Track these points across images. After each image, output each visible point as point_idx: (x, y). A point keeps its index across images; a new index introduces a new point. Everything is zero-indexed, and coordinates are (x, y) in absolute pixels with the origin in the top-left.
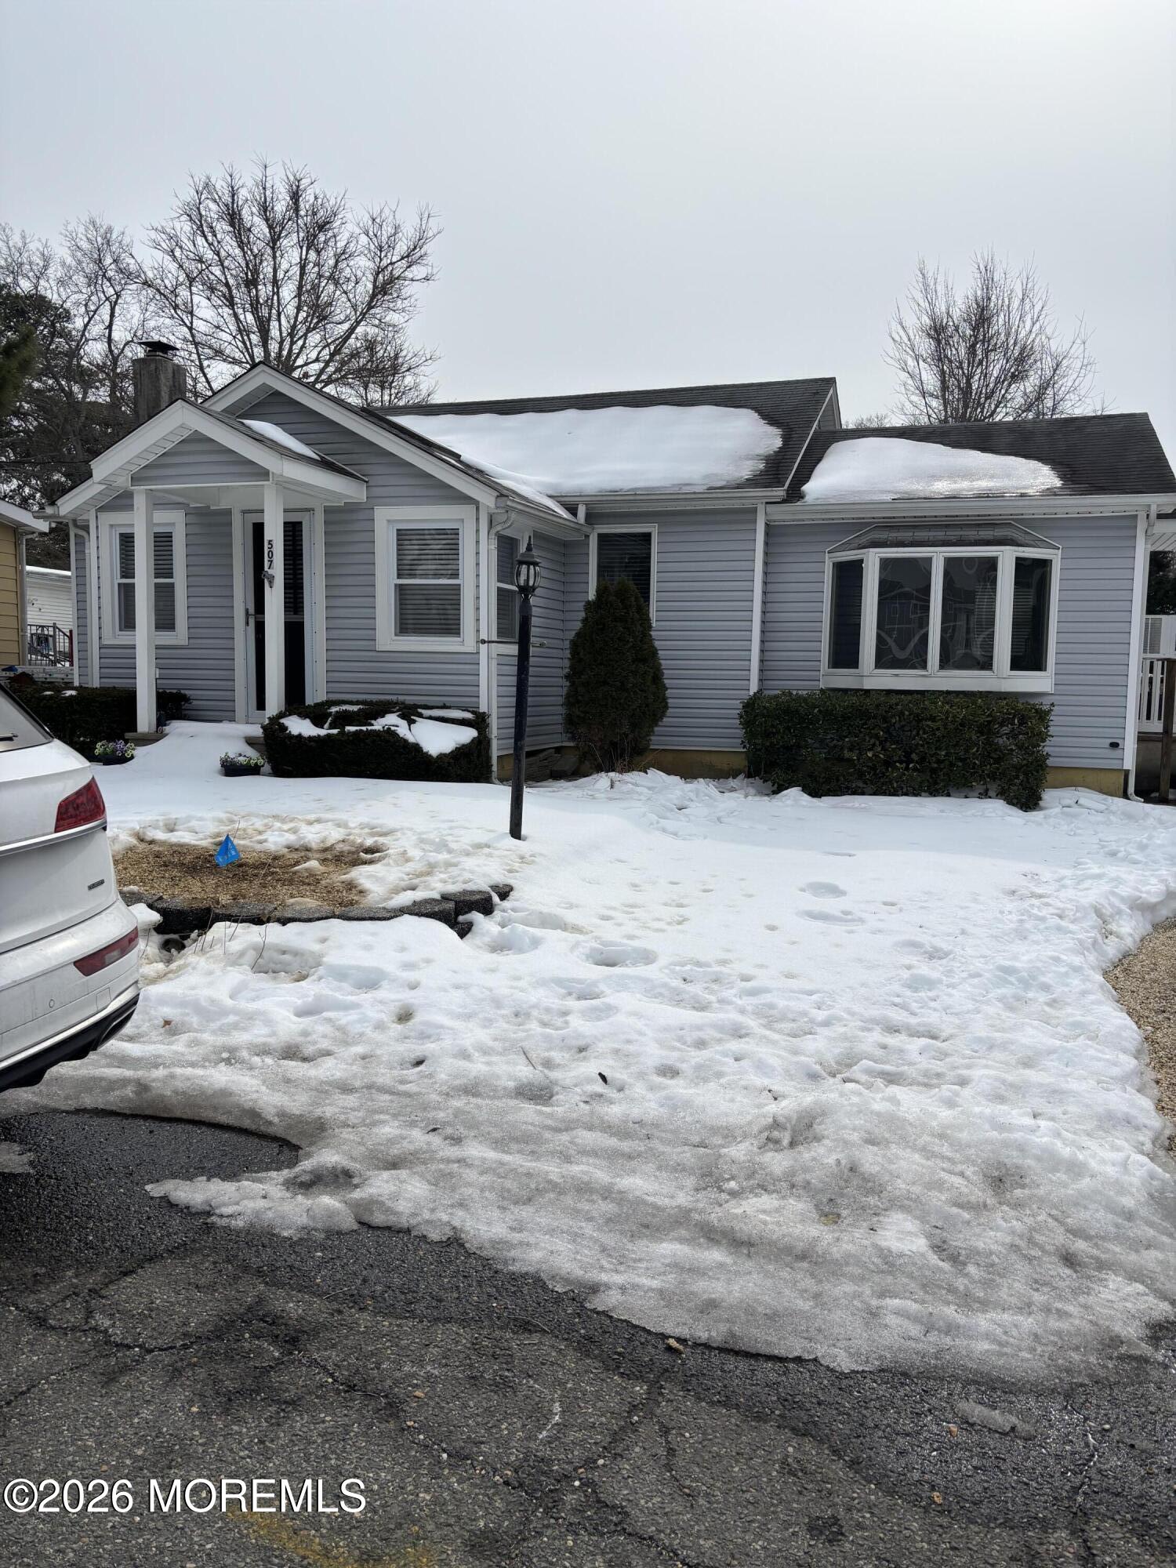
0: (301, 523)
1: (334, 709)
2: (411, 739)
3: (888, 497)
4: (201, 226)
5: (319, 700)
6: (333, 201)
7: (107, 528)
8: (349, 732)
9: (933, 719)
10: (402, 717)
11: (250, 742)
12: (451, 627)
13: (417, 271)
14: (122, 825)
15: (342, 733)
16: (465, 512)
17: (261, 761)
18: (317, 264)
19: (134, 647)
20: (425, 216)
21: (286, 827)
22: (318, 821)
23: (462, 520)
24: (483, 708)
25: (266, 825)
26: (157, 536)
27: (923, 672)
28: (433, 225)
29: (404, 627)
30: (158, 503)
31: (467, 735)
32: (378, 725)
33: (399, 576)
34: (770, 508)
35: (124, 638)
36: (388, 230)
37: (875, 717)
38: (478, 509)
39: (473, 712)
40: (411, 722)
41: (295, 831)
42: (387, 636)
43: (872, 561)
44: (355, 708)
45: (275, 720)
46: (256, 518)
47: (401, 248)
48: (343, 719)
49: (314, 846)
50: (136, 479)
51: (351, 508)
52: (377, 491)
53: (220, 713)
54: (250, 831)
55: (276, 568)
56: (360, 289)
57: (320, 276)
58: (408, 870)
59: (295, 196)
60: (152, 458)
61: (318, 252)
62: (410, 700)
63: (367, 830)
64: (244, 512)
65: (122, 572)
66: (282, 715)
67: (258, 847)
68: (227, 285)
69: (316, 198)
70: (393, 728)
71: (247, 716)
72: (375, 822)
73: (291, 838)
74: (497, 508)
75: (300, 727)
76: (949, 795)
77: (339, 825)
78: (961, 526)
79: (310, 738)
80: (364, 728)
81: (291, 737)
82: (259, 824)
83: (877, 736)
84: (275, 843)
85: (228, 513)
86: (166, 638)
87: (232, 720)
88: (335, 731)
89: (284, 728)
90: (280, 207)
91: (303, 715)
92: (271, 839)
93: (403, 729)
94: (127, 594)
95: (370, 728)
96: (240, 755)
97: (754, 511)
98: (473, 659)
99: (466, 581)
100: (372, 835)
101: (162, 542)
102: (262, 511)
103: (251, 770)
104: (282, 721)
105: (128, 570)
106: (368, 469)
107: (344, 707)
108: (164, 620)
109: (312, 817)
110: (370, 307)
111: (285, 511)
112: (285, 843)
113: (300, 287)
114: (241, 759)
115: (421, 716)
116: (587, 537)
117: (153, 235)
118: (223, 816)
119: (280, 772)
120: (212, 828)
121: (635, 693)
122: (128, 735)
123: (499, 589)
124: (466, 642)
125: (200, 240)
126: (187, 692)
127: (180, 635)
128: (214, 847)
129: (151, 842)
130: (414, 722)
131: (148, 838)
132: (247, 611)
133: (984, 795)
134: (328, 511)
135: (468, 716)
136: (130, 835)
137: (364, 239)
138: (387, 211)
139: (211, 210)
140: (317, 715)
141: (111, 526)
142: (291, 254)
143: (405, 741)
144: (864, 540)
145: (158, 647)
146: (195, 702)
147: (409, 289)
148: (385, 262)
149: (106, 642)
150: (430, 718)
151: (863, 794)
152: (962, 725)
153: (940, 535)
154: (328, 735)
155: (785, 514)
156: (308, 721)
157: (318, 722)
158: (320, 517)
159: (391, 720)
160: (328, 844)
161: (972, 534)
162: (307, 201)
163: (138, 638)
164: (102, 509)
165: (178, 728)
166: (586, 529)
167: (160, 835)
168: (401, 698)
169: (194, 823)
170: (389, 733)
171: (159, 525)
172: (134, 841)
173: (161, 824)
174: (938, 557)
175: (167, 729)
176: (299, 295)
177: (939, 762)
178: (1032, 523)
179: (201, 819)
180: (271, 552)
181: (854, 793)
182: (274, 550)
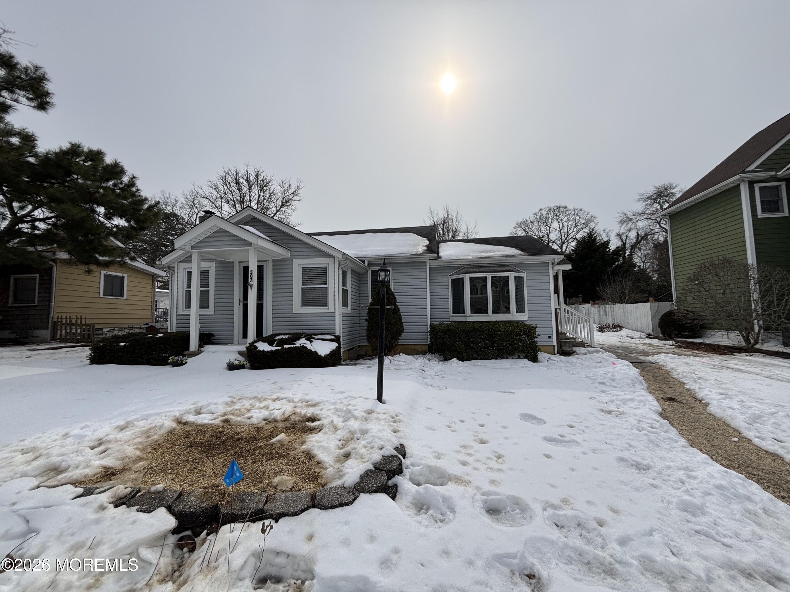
0: (263, 266)
1: (277, 338)
2: (313, 350)
3: (470, 257)
4: (226, 183)
5: (269, 334)
6: (269, 177)
7: (182, 269)
8: (286, 348)
9: (500, 331)
10: (307, 339)
11: (240, 353)
12: (324, 303)
13: (297, 198)
14: (168, 414)
15: (283, 348)
16: (330, 260)
17: (245, 363)
18: (263, 196)
19: (189, 315)
20: (299, 182)
21: (262, 405)
22: (278, 399)
23: (328, 264)
24: (337, 334)
25: (251, 404)
26: (202, 272)
27: (487, 315)
28: (302, 185)
29: (305, 303)
30: (203, 258)
31: (334, 345)
32: (298, 344)
33: (303, 285)
34: (431, 261)
35: (186, 312)
36: (287, 185)
37: (480, 331)
38: (334, 259)
39: (334, 336)
40: (311, 342)
41: (267, 408)
42: (297, 307)
43: (467, 278)
44: (286, 337)
45: (252, 344)
46: (245, 264)
47: (291, 191)
48: (282, 342)
49: (279, 418)
50: (193, 248)
51: (284, 260)
52: (295, 254)
53: (227, 341)
54: (243, 410)
55: (254, 281)
56: (278, 202)
57: (264, 199)
58: (339, 437)
59: (257, 176)
60: (201, 239)
61: (264, 193)
62: (308, 332)
63: (305, 403)
64: (239, 262)
65: (187, 286)
66: (255, 342)
67: (248, 422)
68: (234, 201)
69: (264, 177)
70: (305, 345)
71: (238, 341)
72: (307, 398)
73: (265, 413)
74: (343, 258)
75: (263, 347)
76: (507, 358)
77: (289, 401)
78: (493, 267)
79: (268, 352)
80: (292, 346)
81: (259, 351)
82: (247, 404)
83: (481, 338)
84: (257, 418)
85: (233, 262)
86: (205, 311)
87: (232, 343)
88: (279, 348)
89: (256, 348)
90: (252, 179)
91: (264, 341)
92: (255, 415)
93: (308, 345)
94: (189, 294)
95: (295, 346)
96: (236, 360)
97: (426, 262)
98: (333, 315)
99: (330, 285)
100: (309, 406)
101: (205, 274)
102: (248, 262)
103: (240, 367)
104: (255, 344)
105: (189, 286)
106: (290, 245)
107: (282, 337)
108: (204, 304)
109: (274, 396)
110: (281, 207)
111: (258, 261)
112: (262, 417)
113: (258, 201)
114: (236, 362)
115: (314, 338)
116: (367, 271)
117: (209, 183)
118: (229, 400)
119: (253, 367)
120: (221, 409)
121: (394, 325)
122: (185, 353)
123: (342, 289)
124: (330, 309)
125: (225, 187)
126: (213, 332)
127: (211, 310)
128: (222, 424)
129: (186, 423)
130: (312, 341)
131: (184, 421)
132: (240, 299)
133: (519, 358)
134: (274, 261)
135: (333, 337)
136: (173, 420)
137: (280, 188)
138: (287, 180)
139: (229, 179)
140: (270, 340)
141: (184, 268)
142: (255, 192)
143: (311, 350)
144: (462, 271)
145: (200, 315)
146: (216, 336)
147: (293, 203)
148: (286, 195)
149: (179, 313)
150: (318, 339)
151: (477, 359)
152: (510, 333)
153: (487, 269)
154: (276, 350)
155: (435, 263)
156: (266, 344)
157: (271, 344)
158: (271, 264)
159: (302, 341)
160: (286, 416)
161: (498, 269)
162: (261, 178)
163: (191, 312)
164: (180, 262)
165: (209, 348)
166: (368, 268)
167: (191, 418)
168: (304, 331)
169: (212, 407)
170: (303, 348)
171: (203, 267)
172: (174, 425)
173: (192, 410)
174: (489, 276)
175: (203, 349)
176: (257, 204)
177: (503, 346)
178: (516, 265)
179: (215, 404)
180: (251, 275)
181: (474, 359)
182: (253, 274)
